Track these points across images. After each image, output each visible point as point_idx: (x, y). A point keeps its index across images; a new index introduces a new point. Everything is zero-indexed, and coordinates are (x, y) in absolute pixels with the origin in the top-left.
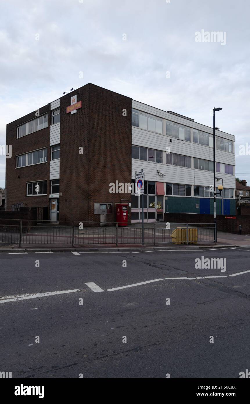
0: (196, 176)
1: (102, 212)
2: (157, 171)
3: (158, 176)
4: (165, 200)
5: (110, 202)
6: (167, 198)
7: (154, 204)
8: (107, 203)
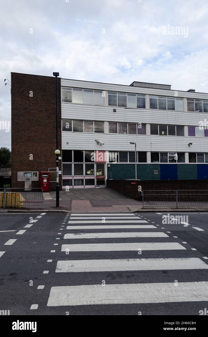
0: (152, 143)
1: (27, 179)
2: (96, 140)
3: (97, 145)
4: (108, 168)
5: (36, 171)
6: (109, 166)
7: (93, 171)
8: (33, 172)
